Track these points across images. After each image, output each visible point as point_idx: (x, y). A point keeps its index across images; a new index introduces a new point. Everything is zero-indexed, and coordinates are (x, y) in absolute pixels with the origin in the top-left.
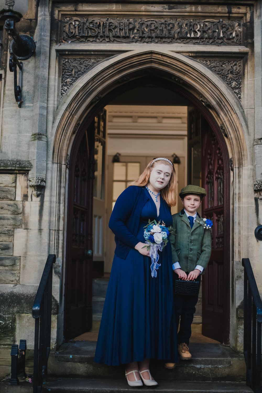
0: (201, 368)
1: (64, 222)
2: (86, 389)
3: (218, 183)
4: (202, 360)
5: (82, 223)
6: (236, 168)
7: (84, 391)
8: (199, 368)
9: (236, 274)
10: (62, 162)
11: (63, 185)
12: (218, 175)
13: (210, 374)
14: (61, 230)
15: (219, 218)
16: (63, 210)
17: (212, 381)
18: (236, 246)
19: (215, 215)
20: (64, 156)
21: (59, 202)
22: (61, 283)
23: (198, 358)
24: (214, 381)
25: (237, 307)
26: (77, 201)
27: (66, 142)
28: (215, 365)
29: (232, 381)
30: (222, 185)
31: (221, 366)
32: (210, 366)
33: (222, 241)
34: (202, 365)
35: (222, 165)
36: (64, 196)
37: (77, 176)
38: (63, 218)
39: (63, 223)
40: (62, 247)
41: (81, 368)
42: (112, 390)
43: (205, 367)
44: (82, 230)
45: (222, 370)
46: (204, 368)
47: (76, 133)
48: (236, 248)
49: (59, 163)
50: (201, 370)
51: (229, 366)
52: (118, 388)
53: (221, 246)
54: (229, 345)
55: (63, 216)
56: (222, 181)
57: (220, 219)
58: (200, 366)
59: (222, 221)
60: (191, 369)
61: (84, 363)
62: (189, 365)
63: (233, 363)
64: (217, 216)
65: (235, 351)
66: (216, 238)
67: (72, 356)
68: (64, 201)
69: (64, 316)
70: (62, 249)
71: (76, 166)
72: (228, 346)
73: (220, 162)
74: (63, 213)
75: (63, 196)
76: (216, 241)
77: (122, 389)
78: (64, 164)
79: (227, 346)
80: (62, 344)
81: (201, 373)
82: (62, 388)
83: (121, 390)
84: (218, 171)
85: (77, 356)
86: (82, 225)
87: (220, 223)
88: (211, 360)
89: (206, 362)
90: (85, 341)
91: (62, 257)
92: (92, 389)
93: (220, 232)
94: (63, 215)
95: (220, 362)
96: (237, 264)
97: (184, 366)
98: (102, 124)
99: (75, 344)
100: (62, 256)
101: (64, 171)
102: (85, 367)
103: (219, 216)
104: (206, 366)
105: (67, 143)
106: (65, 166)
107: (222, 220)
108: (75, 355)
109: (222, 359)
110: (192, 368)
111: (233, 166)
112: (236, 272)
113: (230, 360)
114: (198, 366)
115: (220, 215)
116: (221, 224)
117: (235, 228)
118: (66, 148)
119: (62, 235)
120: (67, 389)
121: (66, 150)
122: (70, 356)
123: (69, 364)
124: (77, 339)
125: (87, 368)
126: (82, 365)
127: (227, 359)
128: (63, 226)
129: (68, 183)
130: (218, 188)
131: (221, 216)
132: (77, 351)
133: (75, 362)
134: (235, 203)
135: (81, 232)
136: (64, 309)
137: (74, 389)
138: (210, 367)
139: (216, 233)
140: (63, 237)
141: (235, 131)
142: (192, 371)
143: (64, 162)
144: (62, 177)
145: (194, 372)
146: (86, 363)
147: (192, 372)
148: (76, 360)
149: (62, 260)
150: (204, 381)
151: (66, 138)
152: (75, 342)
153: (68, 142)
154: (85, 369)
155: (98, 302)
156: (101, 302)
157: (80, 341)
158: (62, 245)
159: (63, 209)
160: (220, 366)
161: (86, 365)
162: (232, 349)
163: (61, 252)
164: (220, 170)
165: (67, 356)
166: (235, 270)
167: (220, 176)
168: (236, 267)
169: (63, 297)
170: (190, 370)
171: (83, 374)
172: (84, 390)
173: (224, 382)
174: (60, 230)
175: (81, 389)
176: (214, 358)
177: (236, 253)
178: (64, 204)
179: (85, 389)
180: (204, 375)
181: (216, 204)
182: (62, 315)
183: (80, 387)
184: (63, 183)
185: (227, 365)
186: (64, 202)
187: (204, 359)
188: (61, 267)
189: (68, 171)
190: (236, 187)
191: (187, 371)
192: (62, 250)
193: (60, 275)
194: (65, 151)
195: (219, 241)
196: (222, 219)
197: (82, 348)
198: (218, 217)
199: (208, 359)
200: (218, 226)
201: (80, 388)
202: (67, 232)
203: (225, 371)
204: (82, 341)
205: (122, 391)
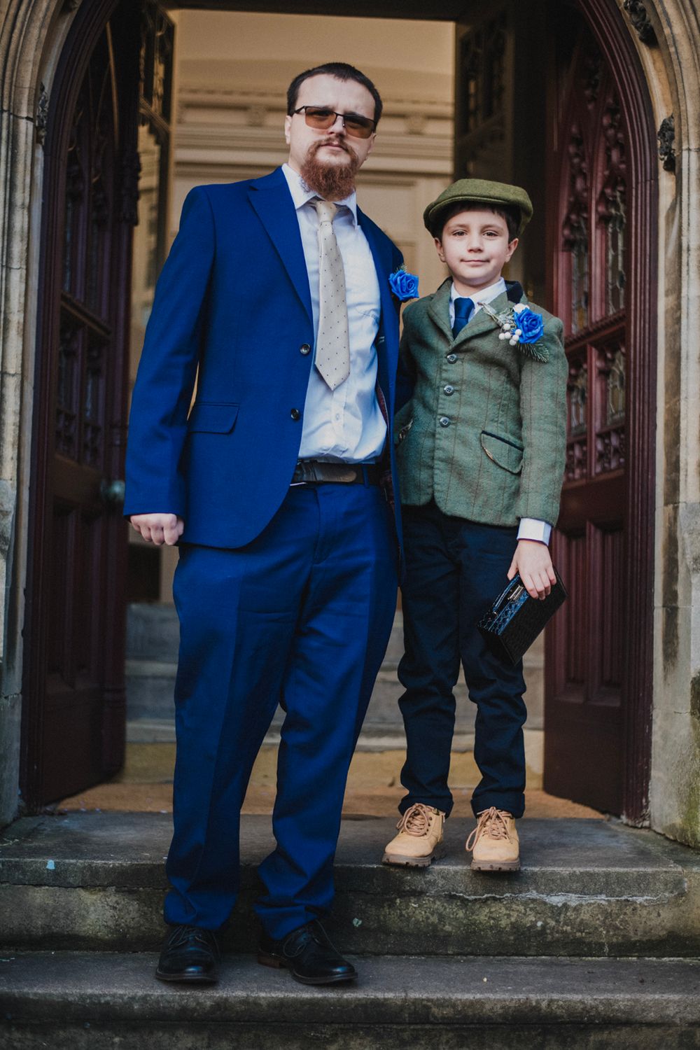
0: (565, 906)
1: (23, 345)
2: (114, 996)
3: (607, 235)
4: (574, 874)
5: (90, 381)
6: (689, 150)
7: (107, 1003)
8: (560, 905)
9: (688, 551)
10: (19, 110)
11: (21, 197)
12: (607, 208)
13: (602, 929)
14: (13, 375)
15: (610, 364)
16: (20, 296)
17: (609, 956)
18: (686, 446)
19: (594, 353)
20: (27, 85)
21: (7, 262)
22: (10, 580)
23: (556, 869)
24: (616, 957)
25: (693, 675)
26: (73, 290)
27: (35, 32)
28: (622, 896)
29: (685, 956)
30: (620, 244)
31: (645, 898)
32: (602, 899)
33: (620, 444)
34: (573, 896)
35: (623, 166)
36: (25, 242)
37: (74, 197)
38: (21, 327)
39: (21, 348)
40: (17, 438)
41: (92, 908)
42: (221, 998)
43: (584, 903)
44: (89, 406)
45: (649, 913)
46: (581, 905)
47: (75, 12)
48: (687, 454)
49: (9, 110)
50: (568, 914)
51: (676, 897)
52: (245, 989)
53: (614, 465)
54: (646, 823)
55: (22, 320)
56: (624, 226)
57: (614, 368)
58: (564, 898)
59: (621, 373)
60: (529, 912)
61: (104, 890)
62: (523, 895)
63: (689, 887)
64: (602, 356)
65: (681, 844)
66: (599, 436)
67: (56, 864)
68: (24, 262)
69: (23, 712)
70: (16, 447)
71: (73, 159)
72: (642, 827)
73: (615, 155)
74: (22, 308)
75: (22, 240)
76: (596, 447)
77: (263, 995)
78: (28, 118)
79: (640, 826)
80: (14, 820)
81: (568, 926)
82: (16, 991)
83: (259, 998)
84: (608, 191)
85: (72, 861)
86: (90, 387)
87: (614, 382)
88: (607, 875)
89: (585, 884)
90: (101, 810)
91: (15, 478)
92: (140, 993)
93: (613, 415)
94: (22, 315)
95: (642, 884)
96: (690, 512)
97: (500, 899)
98: (160, 69)
99: (66, 821)
100: (15, 473)
101: (26, 143)
102: (107, 907)
103: (609, 355)
104: (587, 897)
105: (39, 37)
106: (31, 125)
107: (621, 368)
108: (66, 858)
109: (650, 870)
110: (532, 906)
111: (674, 146)
112: (688, 542)
113: (680, 873)
114: (557, 900)
115: (614, 352)
116: (618, 383)
117: (683, 376)
118: (35, 57)
119: (18, 392)
120: (35, 994)
121: (34, 64)
122: (46, 864)
123: (40, 896)
124: (68, 805)
125: (115, 908)
126: (95, 897)
127: (669, 869)
128: (20, 357)
129: (43, 204)
130: (607, 255)
131: (618, 354)
132: (75, 845)
133: (67, 888)
134: (684, 283)
135: (88, 414)
136: (23, 688)
137: (66, 994)
138: (604, 902)
139: (595, 421)
140: (19, 403)
141: (690, 12)
142: (534, 919)
143: (28, 112)
144: (20, 167)
145: (539, 924)
146: (114, 888)
147: (531, 921)
148: (71, 880)
149: (15, 492)
150: (576, 959)
151: (35, 18)
152: (62, 814)
153: (44, 32)
154: (110, 913)
155: (146, 678)
156: (155, 677)
157: (83, 810)
158: (17, 432)
159: (23, 294)
160: (640, 900)
161: (113, 899)
162: (664, 835)
163: (12, 458)
164: (614, 189)
165: (36, 862)
166: (686, 536)
167: (613, 211)
168: (690, 525)
169: (19, 640)
170: (524, 914)
171: (99, 934)
172: (108, 998)
173: (655, 959)
174: (10, 374)
175: (95, 995)
176: (617, 869)
177: (687, 471)
178: (24, 271)
179: (110, 995)
180: (578, 934)
181: (598, 313)
182: (13, 707)
183: (92, 988)
184: (24, 192)
185: (667, 894)
186: (24, 267)
187: (578, 870)
188: (10, 518)
189: (40, 154)
190: (689, 225)
191: (513, 919)
192: (16, 451)
193: (7, 547)
194: (30, 68)
195: (606, 446)
196: (619, 367)
197: (91, 833)
198: (605, 359)
199: (596, 870)
200: (605, 392)
201: (90, 991)
202: (35, 388)
203: (660, 919)
204: (91, 812)
205: (262, 1002)
